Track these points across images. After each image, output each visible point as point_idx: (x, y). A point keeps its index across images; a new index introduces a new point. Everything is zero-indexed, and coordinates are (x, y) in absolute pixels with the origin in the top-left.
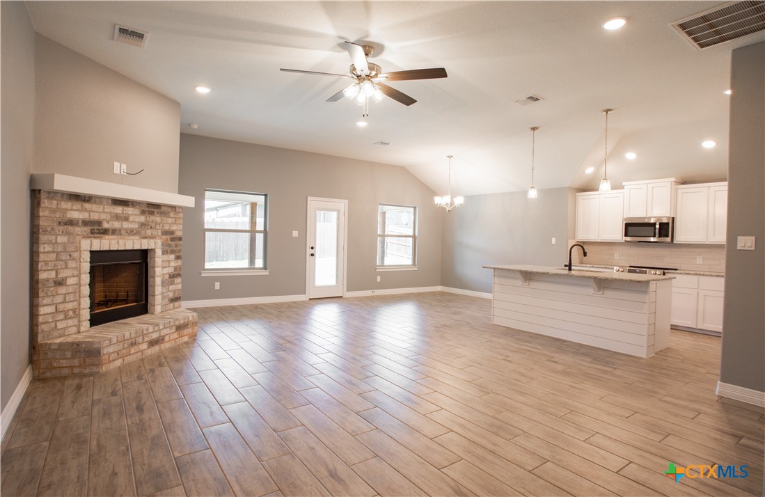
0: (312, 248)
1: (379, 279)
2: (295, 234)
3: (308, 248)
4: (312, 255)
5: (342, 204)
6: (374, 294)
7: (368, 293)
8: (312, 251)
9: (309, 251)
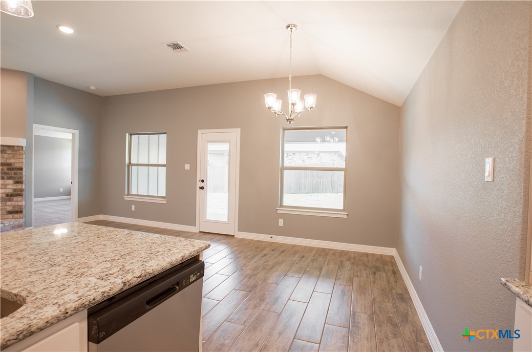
0: (203, 181)
1: (281, 222)
2: (187, 167)
3: (198, 181)
4: (202, 188)
5: (235, 134)
6: (272, 240)
7: (265, 238)
8: (202, 184)
9: (199, 184)
